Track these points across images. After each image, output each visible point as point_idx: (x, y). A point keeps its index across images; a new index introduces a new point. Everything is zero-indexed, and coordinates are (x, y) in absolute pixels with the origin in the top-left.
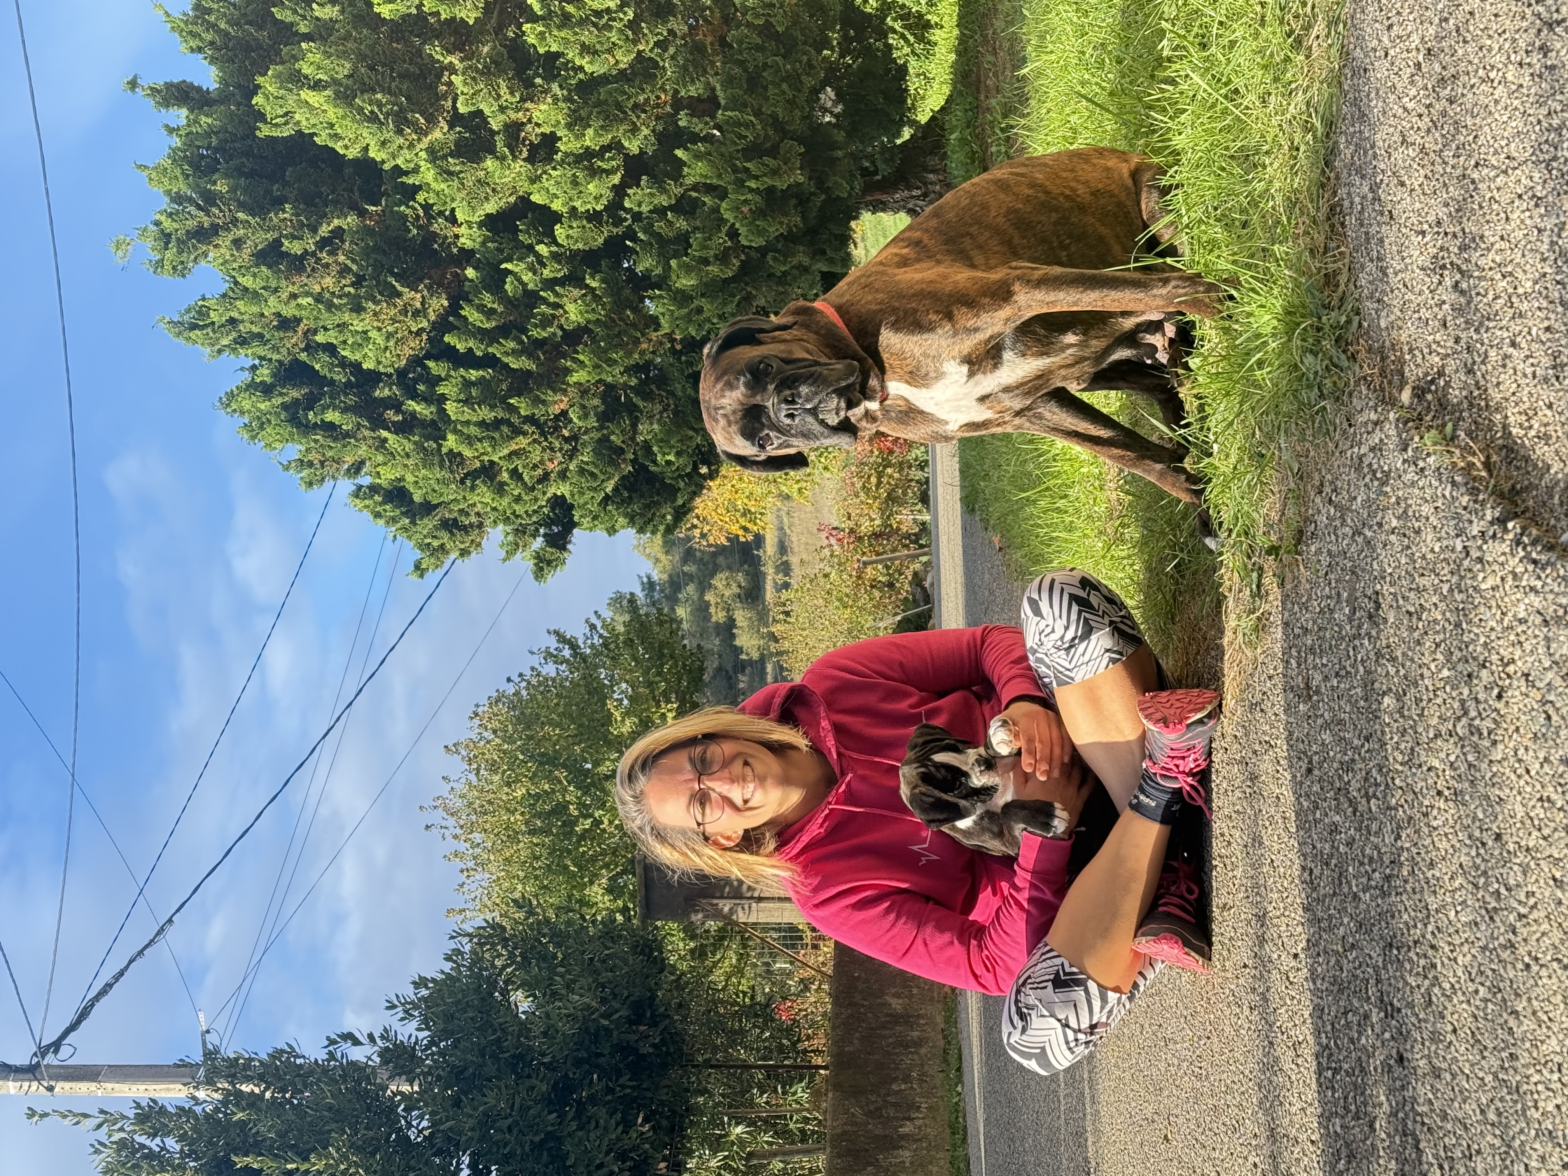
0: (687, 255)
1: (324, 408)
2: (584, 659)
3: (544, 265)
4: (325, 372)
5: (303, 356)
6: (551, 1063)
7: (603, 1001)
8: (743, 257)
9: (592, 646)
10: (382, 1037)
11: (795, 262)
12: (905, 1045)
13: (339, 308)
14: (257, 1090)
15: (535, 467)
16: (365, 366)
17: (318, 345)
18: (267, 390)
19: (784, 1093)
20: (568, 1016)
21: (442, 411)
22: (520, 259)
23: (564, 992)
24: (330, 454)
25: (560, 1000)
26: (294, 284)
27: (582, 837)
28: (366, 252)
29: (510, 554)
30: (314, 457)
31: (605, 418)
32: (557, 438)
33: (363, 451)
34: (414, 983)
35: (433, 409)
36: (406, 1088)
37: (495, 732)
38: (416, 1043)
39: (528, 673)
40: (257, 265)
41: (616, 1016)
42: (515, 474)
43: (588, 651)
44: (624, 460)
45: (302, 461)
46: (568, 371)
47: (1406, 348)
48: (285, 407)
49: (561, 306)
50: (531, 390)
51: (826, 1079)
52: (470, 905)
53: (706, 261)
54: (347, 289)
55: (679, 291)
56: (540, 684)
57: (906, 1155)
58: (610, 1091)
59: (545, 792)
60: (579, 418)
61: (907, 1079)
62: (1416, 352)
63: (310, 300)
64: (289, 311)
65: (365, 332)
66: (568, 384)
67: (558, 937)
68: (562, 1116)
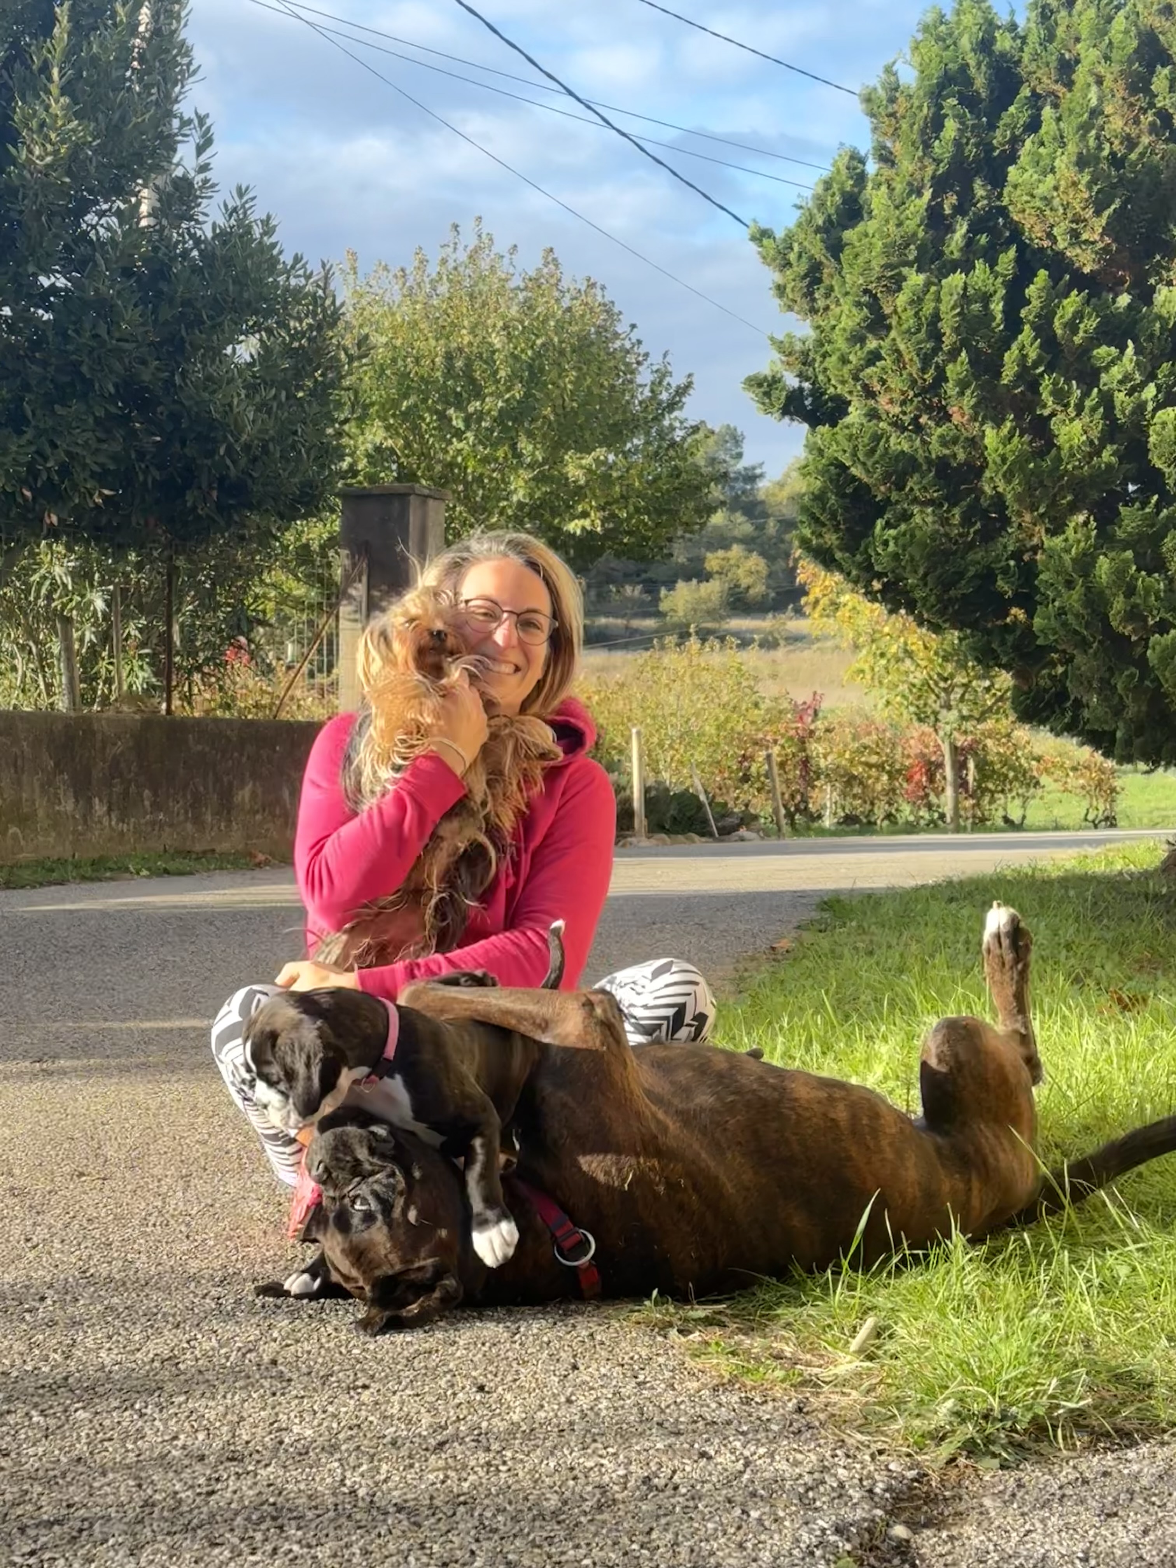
0: (1138, 570)
1: (960, 118)
2: (657, 419)
3: (1130, 394)
4: (1005, 118)
5: (1025, 92)
6: (174, 385)
7: (247, 447)
8: (1134, 638)
9: (672, 428)
10: (205, 181)
11: (1128, 702)
12: (197, 803)
13: (1084, 137)
14: (142, 29)
15: (883, 382)
16: (1011, 169)
17: (1040, 109)
18: (985, 45)
19: (140, 656)
20: (230, 405)
21: (953, 267)
22: (1138, 364)
23: (258, 399)
24: (905, 125)
25: (247, 396)
26: (1116, 81)
27: (443, 417)
28: (1152, 171)
29: (780, 346)
30: (901, 107)
31: (942, 466)
32: (917, 409)
33: (907, 166)
34: (269, 217)
35: (957, 255)
36: (144, 209)
37: (569, 309)
38: (197, 222)
39: (642, 350)
40: (1139, 34)
41: (228, 462)
42: (874, 357)
43: (666, 423)
44: (890, 489)
45: (896, 89)
46: (998, 424)
47: (955, 1532)
48: (965, 67)
49: (1078, 415)
50: (977, 378)
51: (156, 711)
52: (361, 281)
53: (1130, 591)
54: (1107, 146)
55: (1094, 559)
56: (628, 365)
57: (68, 805)
58: (141, 455)
59: (496, 372)
60: (942, 437)
61: (156, 806)
62: (949, 1546)
63: (1094, 102)
64: (1081, 75)
65: (1053, 170)
66: (982, 424)
67: (321, 393)
68: (112, 399)
